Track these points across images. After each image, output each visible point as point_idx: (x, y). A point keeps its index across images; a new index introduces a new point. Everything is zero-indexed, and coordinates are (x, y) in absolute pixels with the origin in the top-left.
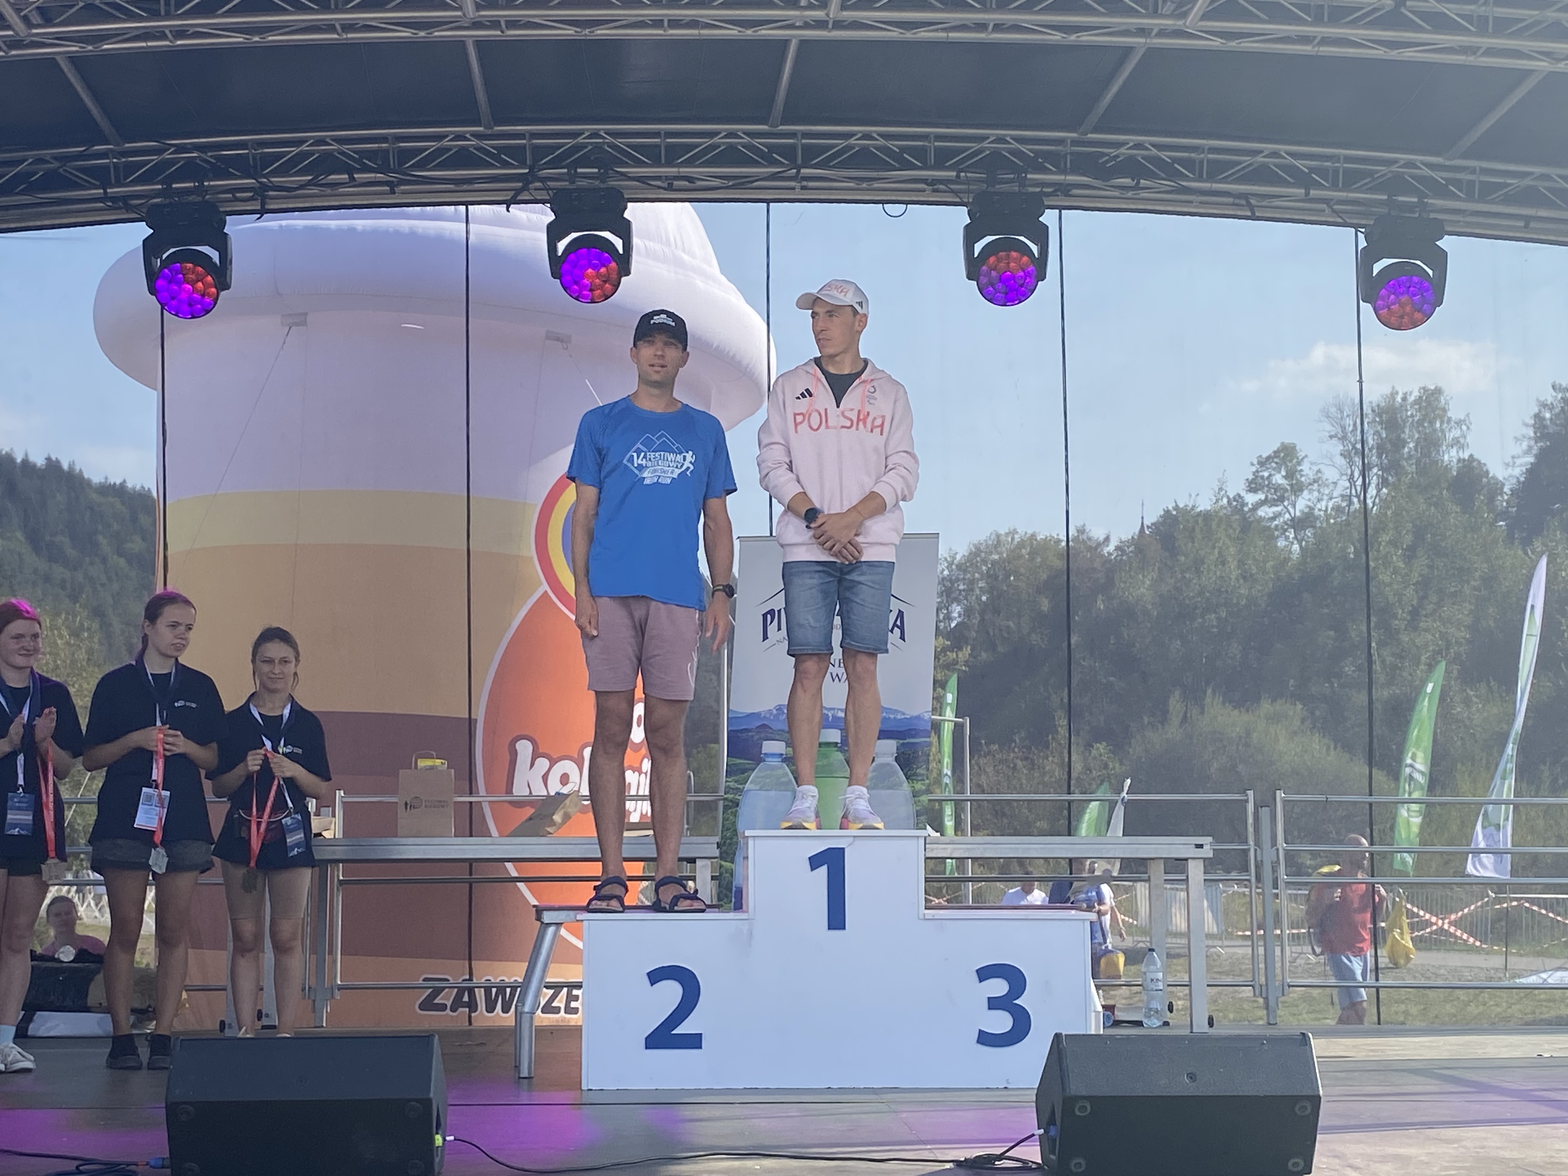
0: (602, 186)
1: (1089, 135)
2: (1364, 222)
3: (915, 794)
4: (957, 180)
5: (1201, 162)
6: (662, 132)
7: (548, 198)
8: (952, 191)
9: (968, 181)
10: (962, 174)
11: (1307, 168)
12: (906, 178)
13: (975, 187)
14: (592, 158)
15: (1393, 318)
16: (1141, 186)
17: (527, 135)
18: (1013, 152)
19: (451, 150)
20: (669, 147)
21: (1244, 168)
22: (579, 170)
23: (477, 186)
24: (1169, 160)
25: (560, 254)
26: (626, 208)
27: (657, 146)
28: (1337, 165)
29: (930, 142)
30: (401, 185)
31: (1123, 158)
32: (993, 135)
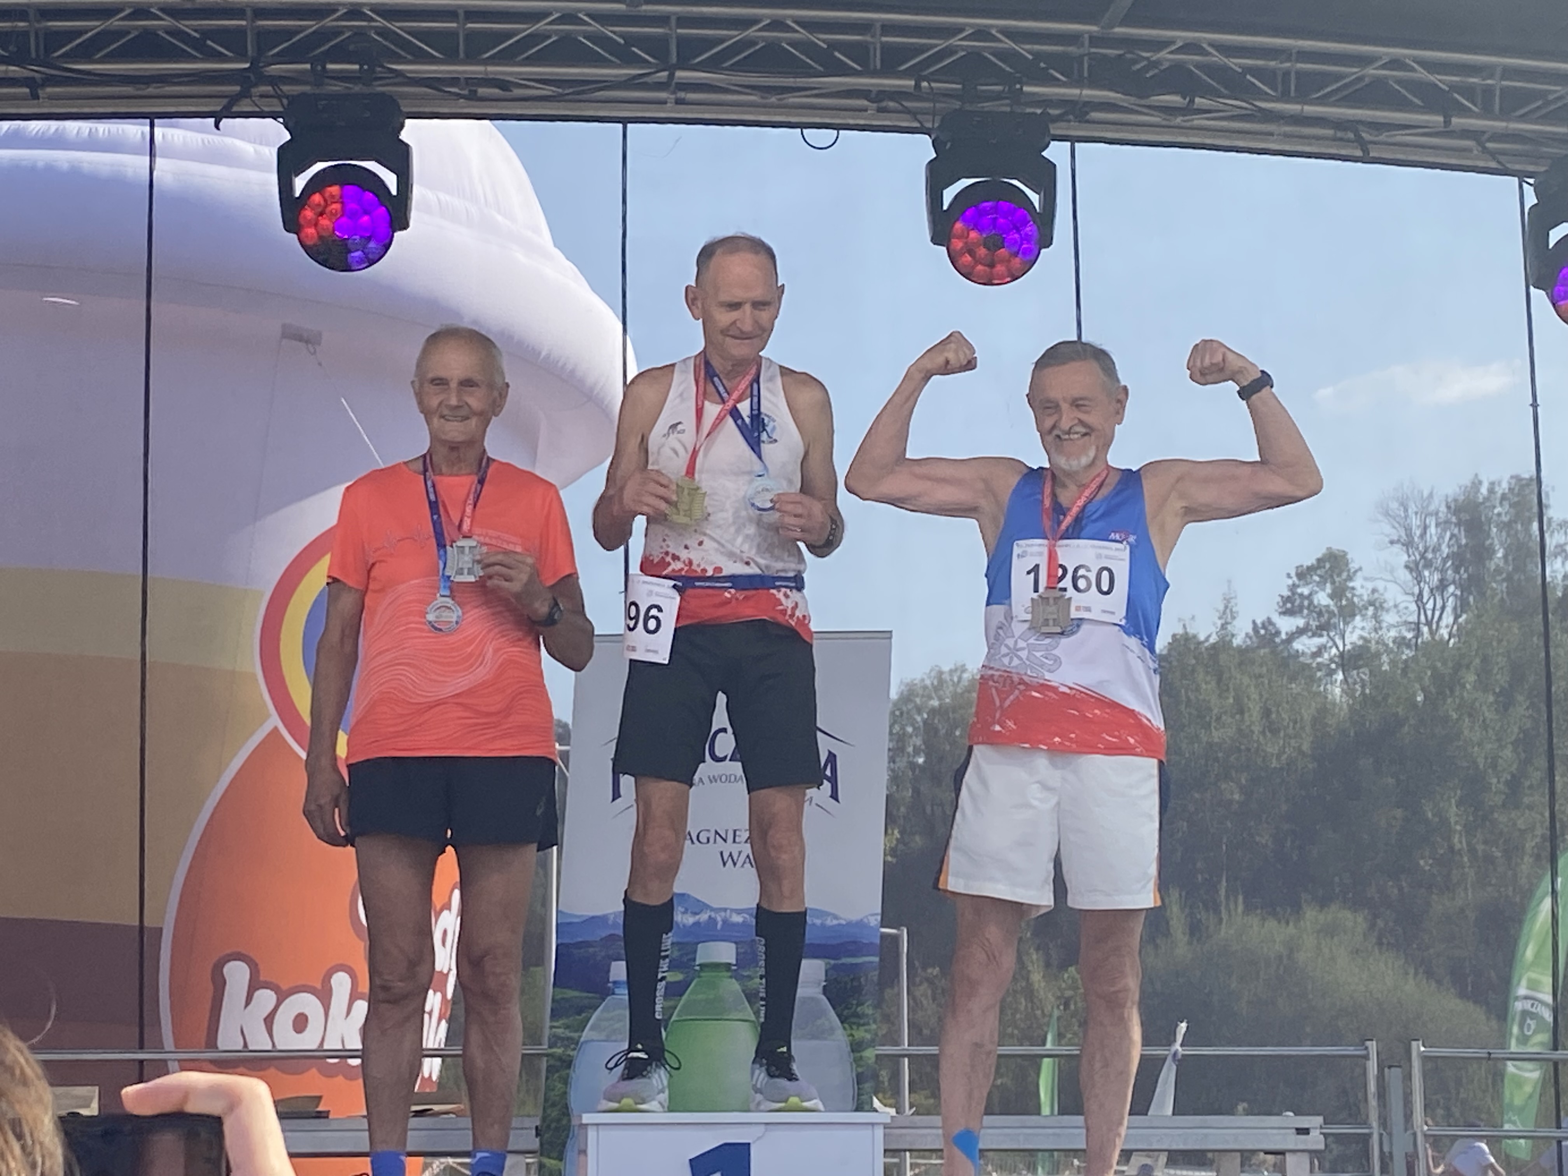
0: (366, 90)
1: (1118, 30)
2: (1531, 168)
3: (856, 1047)
4: (916, 94)
5: (1287, 74)
6: (461, 12)
7: (281, 109)
8: (907, 111)
9: (934, 96)
10: (925, 84)
11: (1447, 85)
12: (834, 90)
13: (943, 105)
14: (352, 47)
16: (1195, 107)
17: (249, 12)
18: (1002, 55)
19: (128, 33)
20: (471, 36)
21: (1352, 83)
22: (330, 66)
23: (167, 89)
24: (1240, 70)
25: (297, 194)
26: (402, 126)
27: (453, 34)
28: (1489, 82)
29: (872, 37)
30: (49, 86)
31: (1166, 65)
32: (971, 26)
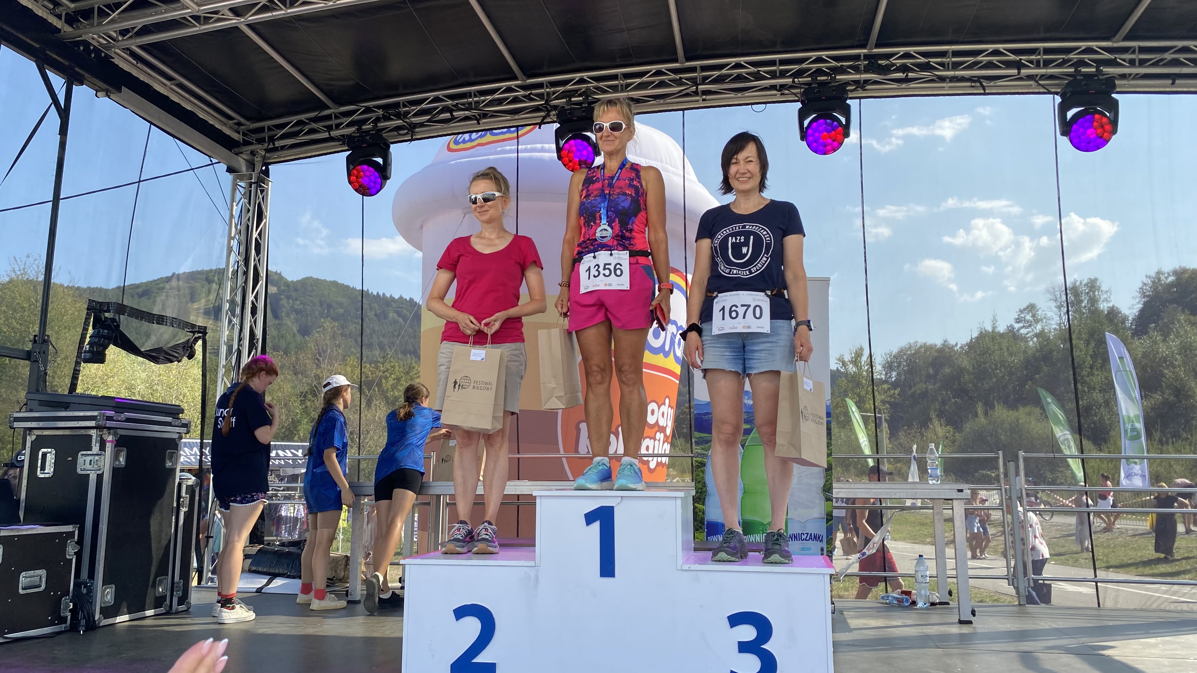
1: (876, 51)
2: (1059, 90)
5: (949, 64)
6: (619, 74)
8: (793, 93)
9: (801, 85)
10: (796, 80)
12: (761, 87)
15: (1083, 144)
17: (545, 83)
18: (830, 68)
19: (510, 98)
21: (976, 62)
22: (573, 99)
23: (522, 116)
25: (562, 147)
28: (1039, 57)
29: (777, 66)
30: (482, 119)
31: (898, 65)
32: (814, 56)
